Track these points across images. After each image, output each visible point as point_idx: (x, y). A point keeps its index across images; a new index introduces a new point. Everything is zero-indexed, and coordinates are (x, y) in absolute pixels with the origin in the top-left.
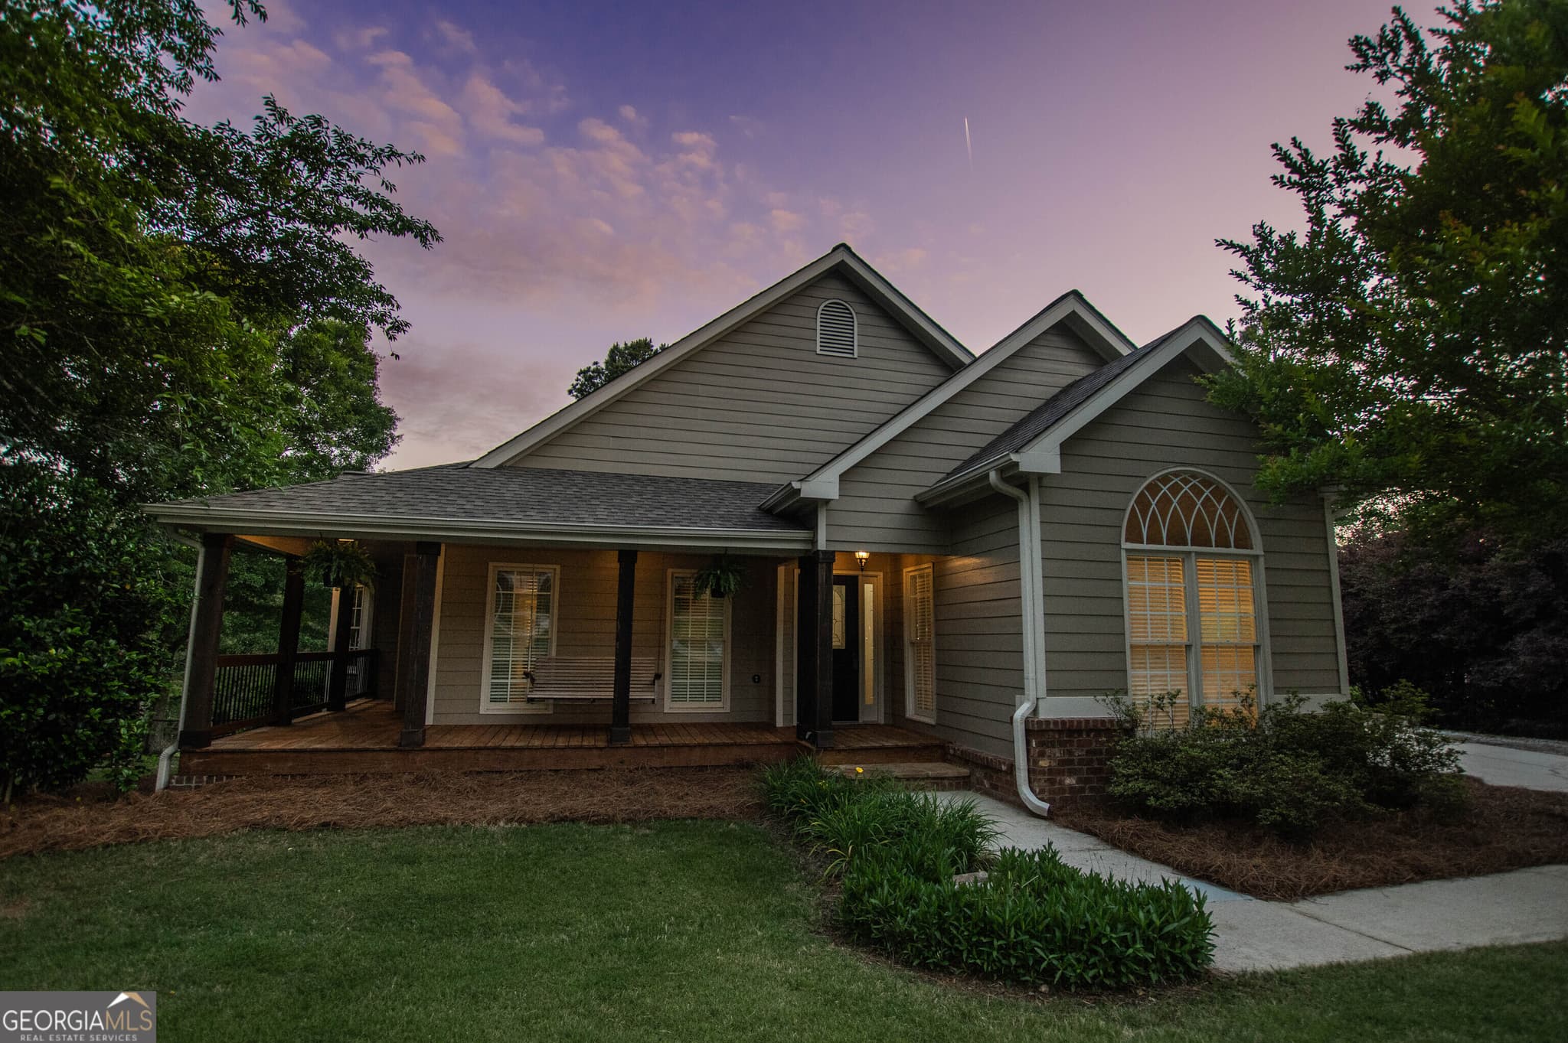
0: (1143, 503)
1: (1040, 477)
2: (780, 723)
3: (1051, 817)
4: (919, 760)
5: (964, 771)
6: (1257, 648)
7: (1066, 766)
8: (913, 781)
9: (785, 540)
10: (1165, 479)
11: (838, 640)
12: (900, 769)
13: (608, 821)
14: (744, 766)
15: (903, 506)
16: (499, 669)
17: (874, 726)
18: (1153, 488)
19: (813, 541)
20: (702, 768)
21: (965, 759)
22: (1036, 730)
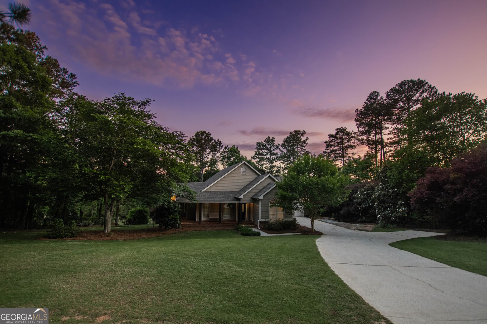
0: (272, 200)
1: (261, 199)
2: (236, 221)
3: (260, 230)
4: (250, 225)
5: (255, 226)
6: (283, 214)
7: (262, 225)
8: (250, 227)
9: (237, 202)
10: (274, 198)
11: (243, 211)
12: (249, 226)
13: (222, 230)
14: (233, 225)
15: (250, 198)
16: (204, 214)
17: (247, 221)
18: (273, 199)
19: (240, 202)
20: (228, 226)
21: (255, 225)
22: (260, 222)
